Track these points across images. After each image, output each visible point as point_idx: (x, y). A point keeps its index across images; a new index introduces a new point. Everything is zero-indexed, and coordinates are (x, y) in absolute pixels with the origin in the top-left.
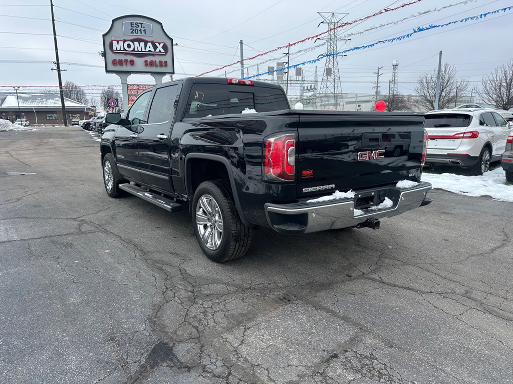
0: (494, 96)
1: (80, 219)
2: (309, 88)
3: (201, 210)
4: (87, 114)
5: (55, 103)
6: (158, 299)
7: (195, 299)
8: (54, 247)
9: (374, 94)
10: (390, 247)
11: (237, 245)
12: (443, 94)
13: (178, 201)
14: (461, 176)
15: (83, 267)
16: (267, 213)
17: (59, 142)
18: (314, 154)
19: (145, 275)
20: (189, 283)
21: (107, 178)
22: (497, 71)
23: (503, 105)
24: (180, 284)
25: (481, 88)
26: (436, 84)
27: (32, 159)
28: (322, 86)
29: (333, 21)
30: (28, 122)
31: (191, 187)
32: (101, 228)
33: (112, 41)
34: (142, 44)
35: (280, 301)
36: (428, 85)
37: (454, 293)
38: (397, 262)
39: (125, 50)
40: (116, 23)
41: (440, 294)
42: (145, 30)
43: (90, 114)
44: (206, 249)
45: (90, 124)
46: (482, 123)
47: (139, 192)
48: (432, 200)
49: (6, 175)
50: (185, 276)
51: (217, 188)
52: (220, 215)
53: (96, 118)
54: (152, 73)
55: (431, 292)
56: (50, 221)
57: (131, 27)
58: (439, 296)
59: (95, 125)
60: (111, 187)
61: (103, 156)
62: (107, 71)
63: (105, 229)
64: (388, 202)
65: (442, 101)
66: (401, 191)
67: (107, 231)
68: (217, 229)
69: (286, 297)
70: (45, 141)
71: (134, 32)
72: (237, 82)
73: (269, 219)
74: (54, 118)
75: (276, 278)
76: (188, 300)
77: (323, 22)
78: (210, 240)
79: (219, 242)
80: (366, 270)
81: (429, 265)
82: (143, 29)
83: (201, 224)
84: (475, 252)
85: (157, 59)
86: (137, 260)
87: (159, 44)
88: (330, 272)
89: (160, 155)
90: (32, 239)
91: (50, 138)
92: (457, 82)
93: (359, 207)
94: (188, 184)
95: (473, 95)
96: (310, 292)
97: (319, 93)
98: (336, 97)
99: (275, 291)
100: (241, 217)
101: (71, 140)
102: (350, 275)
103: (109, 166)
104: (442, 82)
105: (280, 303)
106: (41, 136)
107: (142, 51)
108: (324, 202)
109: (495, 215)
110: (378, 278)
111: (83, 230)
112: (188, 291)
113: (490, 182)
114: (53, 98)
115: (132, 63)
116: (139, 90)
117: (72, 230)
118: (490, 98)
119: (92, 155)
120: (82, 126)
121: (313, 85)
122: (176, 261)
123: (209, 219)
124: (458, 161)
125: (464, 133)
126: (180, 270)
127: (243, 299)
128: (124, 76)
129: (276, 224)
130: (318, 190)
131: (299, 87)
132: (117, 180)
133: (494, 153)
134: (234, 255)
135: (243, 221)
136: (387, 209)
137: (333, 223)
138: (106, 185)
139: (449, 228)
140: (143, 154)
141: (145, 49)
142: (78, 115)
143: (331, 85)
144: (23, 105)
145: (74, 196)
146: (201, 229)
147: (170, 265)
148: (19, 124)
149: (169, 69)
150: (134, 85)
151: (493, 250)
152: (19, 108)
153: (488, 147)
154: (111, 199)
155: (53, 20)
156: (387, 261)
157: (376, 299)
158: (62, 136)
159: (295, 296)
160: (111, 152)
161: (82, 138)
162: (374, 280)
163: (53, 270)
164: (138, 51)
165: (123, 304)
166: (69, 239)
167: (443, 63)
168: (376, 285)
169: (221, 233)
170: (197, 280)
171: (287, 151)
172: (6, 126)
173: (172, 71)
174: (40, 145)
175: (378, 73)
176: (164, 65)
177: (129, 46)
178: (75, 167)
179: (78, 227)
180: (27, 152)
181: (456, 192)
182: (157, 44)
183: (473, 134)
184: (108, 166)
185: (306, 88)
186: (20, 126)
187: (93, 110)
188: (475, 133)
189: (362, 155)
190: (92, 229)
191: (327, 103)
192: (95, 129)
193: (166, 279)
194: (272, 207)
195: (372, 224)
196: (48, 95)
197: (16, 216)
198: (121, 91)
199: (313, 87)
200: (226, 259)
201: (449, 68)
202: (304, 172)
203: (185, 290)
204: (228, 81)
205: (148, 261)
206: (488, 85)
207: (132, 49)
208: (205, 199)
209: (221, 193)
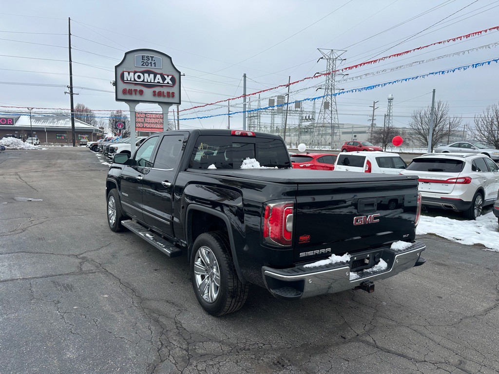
0: (486, 134)
1: (81, 256)
2: (307, 118)
3: (200, 259)
4: (95, 135)
5: (66, 124)
6: (153, 357)
7: (189, 359)
8: (55, 289)
9: (370, 126)
10: (384, 303)
11: (234, 301)
12: (437, 128)
13: (177, 246)
14: (454, 220)
15: (81, 315)
16: (264, 277)
17: (66, 164)
18: (312, 210)
19: (141, 327)
20: (184, 339)
21: (110, 212)
22: (488, 110)
23: (495, 143)
24: (175, 340)
25: (473, 125)
26: (429, 120)
27: (40, 183)
28: (320, 117)
29: (332, 57)
30: (39, 141)
31: (191, 235)
32: (101, 268)
33: (124, 72)
34: (152, 76)
35: (274, 366)
36: (422, 121)
37: (447, 363)
38: (390, 322)
39: (135, 80)
40: (128, 56)
41: (433, 364)
42: (155, 63)
43: (98, 135)
44: (203, 300)
45: (97, 146)
46: (474, 169)
47: (140, 231)
48: (426, 260)
49: (14, 201)
50: (180, 331)
51: (216, 241)
52: (217, 267)
53: (104, 140)
54: (160, 103)
55: (425, 361)
56: (53, 257)
57: (143, 59)
58: (432, 366)
59: (102, 148)
60: (114, 222)
61: (108, 191)
62: (117, 99)
63: (105, 269)
64: (382, 264)
65: (435, 136)
66: (395, 254)
67: (107, 271)
68: (214, 282)
69: (280, 361)
70: (53, 163)
71: (145, 64)
72: (240, 134)
73: (265, 283)
74: (63, 138)
75: (270, 337)
76: (183, 361)
77: (322, 58)
78: (206, 292)
79: (215, 296)
80: (360, 331)
81: (423, 327)
82: (153, 62)
83: (199, 274)
84: (469, 314)
85: (165, 90)
86: (134, 308)
87: (168, 76)
88: (324, 331)
89: (160, 193)
90: (34, 278)
91: (58, 158)
92: (450, 118)
93: (355, 269)
94: (188, 233)
95: (465, 130)
96: (304, 356)
97: (317, 123)
98: (333, 127)
99: (269, 354)
100: (239, 274)
101: (78, 162)
102: (344, 336)
103: (114, 201)
104: (435, 117)
105: (274, 369)
106: (50, 155)
107: (151, 82)
108: (320, 267)
109: (489, 269)
110: (372, 341)
111: (84, 269)
112: (182, 349)
113: (483, 228)
114: (64, 119)
115: (141, 92)
116: (147, 118)
117: (74, 269)
118: (483, 136)
119: (97, 180)
120: (89, 147)
121: (311, 115)
122: (172, 311)
123: (206, 270)
124: (451, 205)
125: (457, 179)
126: (176, 323)
127: (237, 362)
128: (132, 104)
129: (273, 289)
130: (315, 254)
131: (298, 117)
132: (120, 216)
133: (486, 197)
134: (229, 310)
135: (240, 278)
136: (382, 271)
137: (329, 288)
138: (109, 219)
139: (442, 283)
140: (146, 190)
141: (154, 80)
142: (86, 136)
143: (329, 116)
144: (36, 124)
145: (78, 228)
146: (198, 278)
147: (166, 316)
148: (30, 143)
149: (176, 100)
150: (141, 113)
151: (487, 311)
152: (31, 127)
153: (480, 192)
154: (113, 234)
155: (70, 48)
156: (382, 320)
157: (369, 368)
158: (70, 156)
159: (289, 361)
160: (116, 188)
161: (88, 160)
162: (368, 343)
163: (52, 317)
164: (148, 82)
165: (119, 361)
166: (70, 280)
167: (436, 100)
168: (370, 349)
169: (218, 287)
170: (192, 335)
171: (286, 218)
172: (18, 144)
173: (179, 102)
174: (48, 166)
175: (374, 107)
176: (171, 95)
177: (139, 77)
178: (80, 194)
179: (79, 265)
180: (36, 174)
181: (449, 238)
182: (166, 77)
183: (466, 179)
184: (112, 201)
185: (304, 118)
186: (31, 145)
187: (101, 132)
188: (467, 179)
189: (357, 220)
190: (92, 268)
191: (324, 132)
192: (102, 152)
193: (162, 333)
194: (269, 272)
195: (366, 287)
196: (60, 116)
197: (20, 250)
198: (129, 116)
199: (311, 118)
200: (222, 314)
201: (442, 105)
202: (301, 238)
203: (180, 347)
204: (232, 133)
205: (145, 310)
206: (480, 122)
207: (142, 79)
208: (204, 251)
209: (220, 248)
